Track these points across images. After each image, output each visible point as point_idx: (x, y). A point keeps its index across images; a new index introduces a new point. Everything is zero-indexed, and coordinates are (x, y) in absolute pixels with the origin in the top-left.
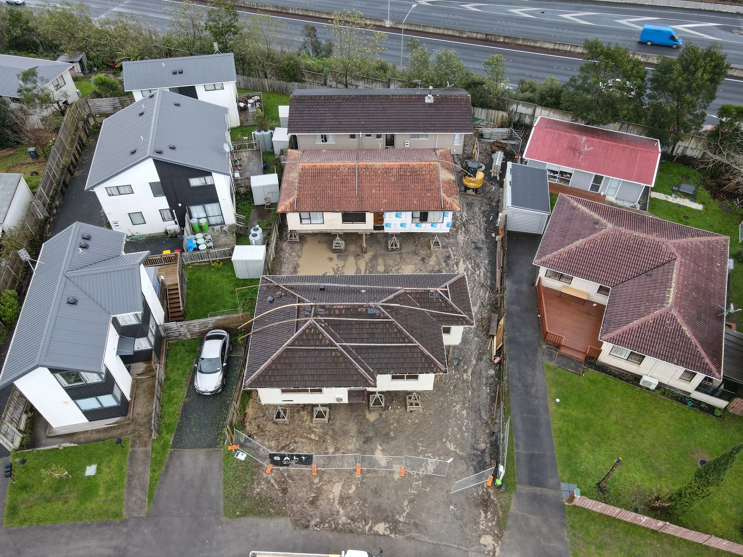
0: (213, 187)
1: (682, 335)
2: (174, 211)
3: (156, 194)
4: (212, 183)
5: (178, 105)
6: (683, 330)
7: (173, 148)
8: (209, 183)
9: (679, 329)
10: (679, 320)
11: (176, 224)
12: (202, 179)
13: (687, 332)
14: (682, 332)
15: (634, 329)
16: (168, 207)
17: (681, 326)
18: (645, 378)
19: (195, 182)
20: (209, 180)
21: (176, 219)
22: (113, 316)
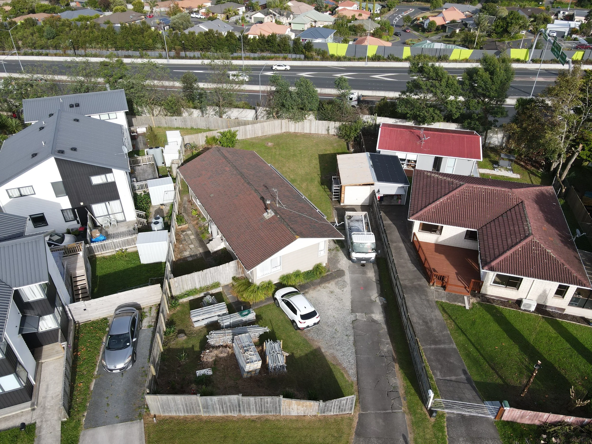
0: (113, 184)
1: (549, 257)
2: (76, 210)
3: (58, 194)
4: (113, 180)
5: (77, 120)
6: (548, 252)
7: (74, 149)
8: (110, 180)
9: (544, 253)
10: (542, 245)
11: (78, 223)
12: (103, 176)
13: (552, 254)
14: (548, 255)
15: (508, 257)
16: (70, 206)
17: (545, 250)
18: (525, 302)
19: (97, 180)
20: (110, 178)
21: (78, 219)
22: (15, 289)
